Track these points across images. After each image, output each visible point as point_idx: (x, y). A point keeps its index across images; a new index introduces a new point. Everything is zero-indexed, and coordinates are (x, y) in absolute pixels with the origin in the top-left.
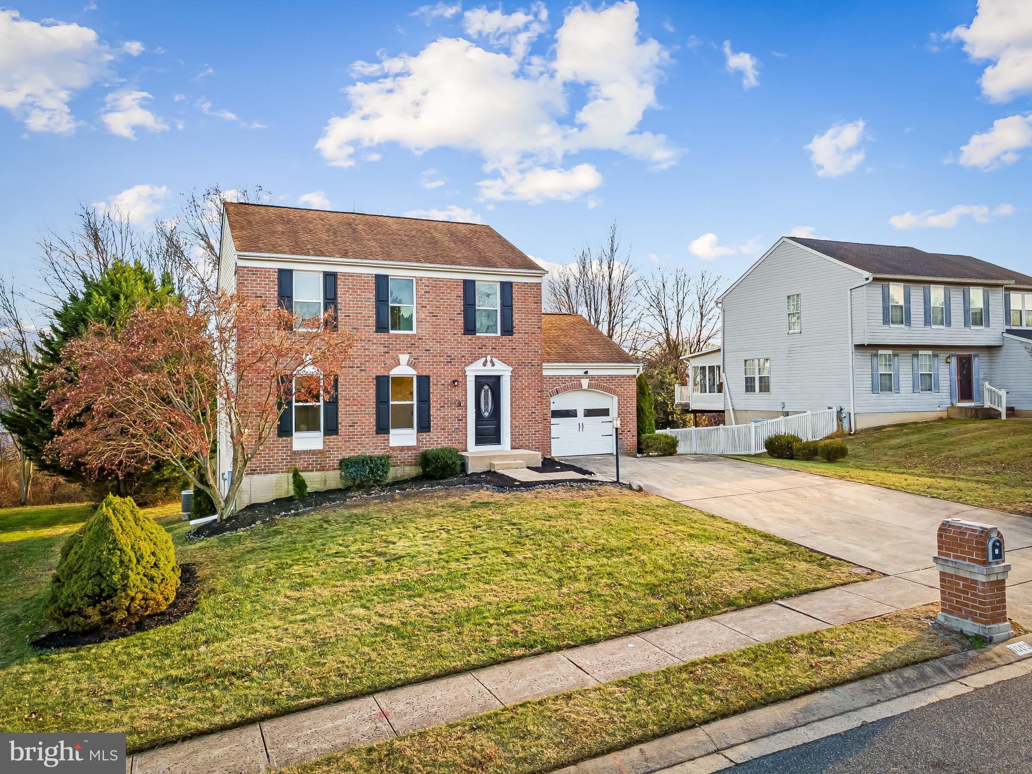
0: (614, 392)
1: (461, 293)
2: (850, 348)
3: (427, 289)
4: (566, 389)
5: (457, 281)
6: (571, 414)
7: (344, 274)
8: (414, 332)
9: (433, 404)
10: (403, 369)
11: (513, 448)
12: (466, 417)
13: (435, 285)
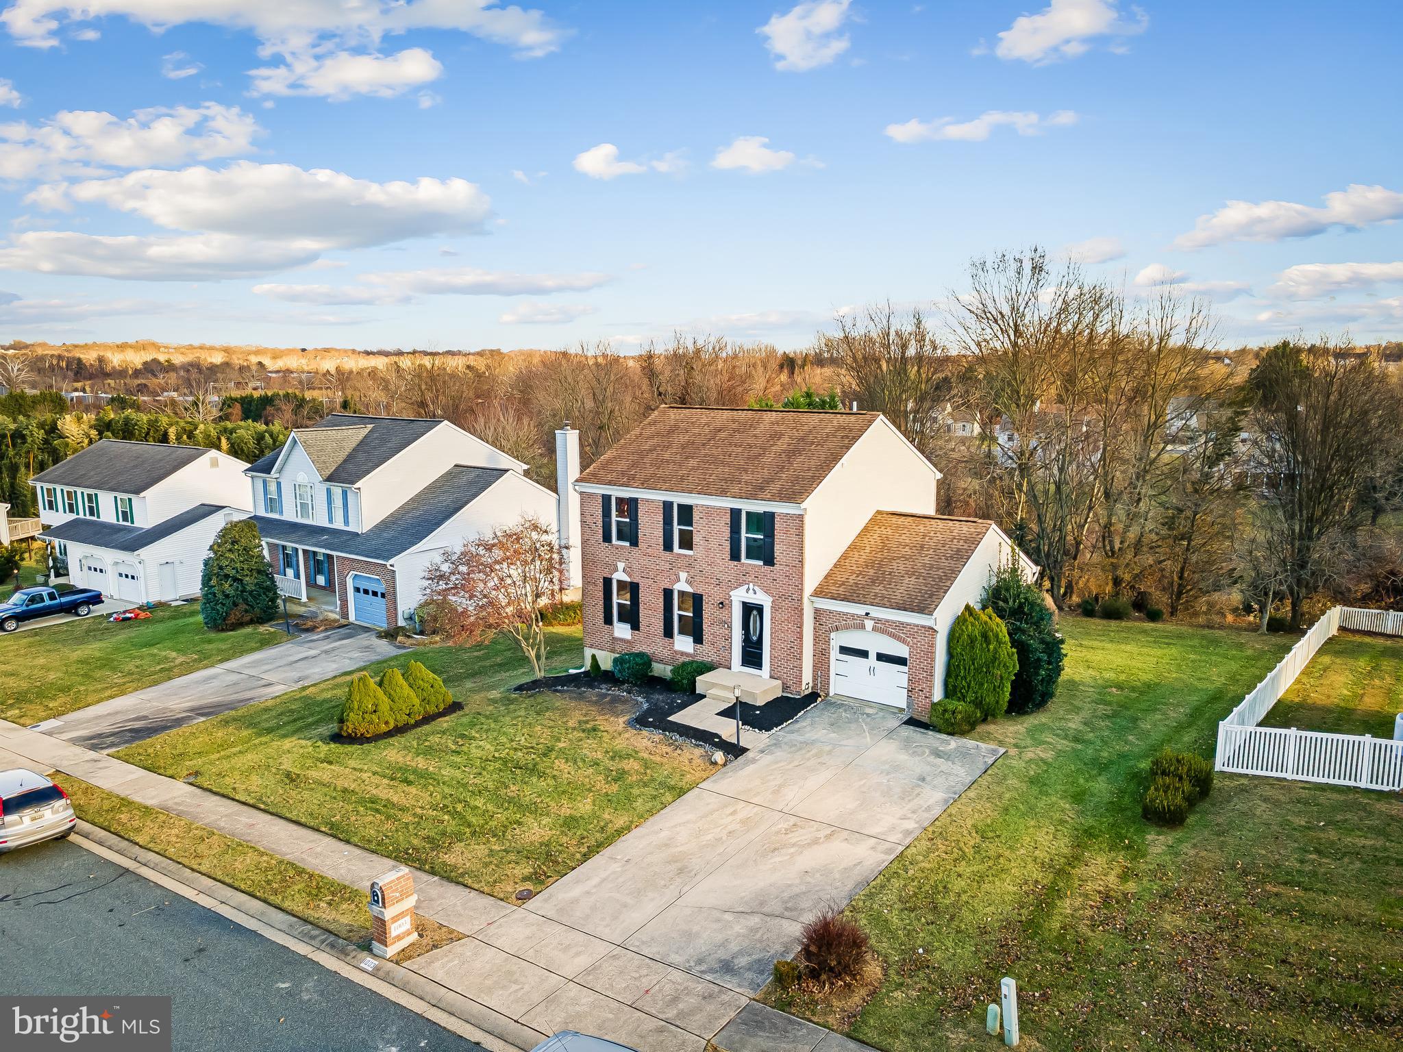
0: (901, 640)
1: (728, 521)
3: (701, 515)
4: (847, 628)
5: (725, 509)
7: (643, 500)
8: (693, 553)
9: (705, 620)
10: (683, 585)
11: (771, 677)
12: (731, 638)
13: (709, 511)
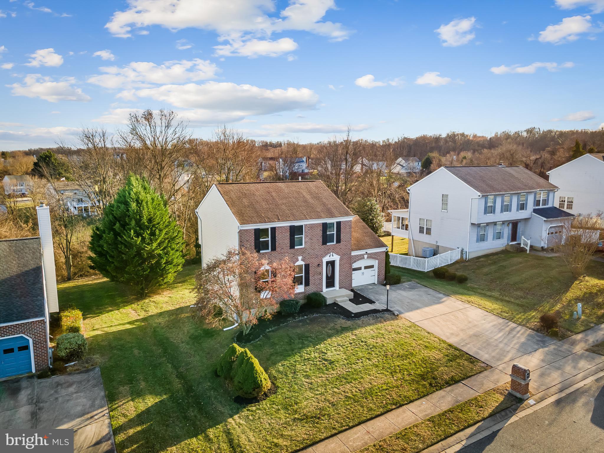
0: (376, 259)
1: (321, 229)
2: (469, 224)
3: (309, 229)
4: (358, 260)
5: (319, 224)
6: (360, 269)
7: (278, 227)
8: (303, 246)
9: (310, 275)
10: (300, 262)
11: (340, 288)
12: (322, 278)
13: (312, 226)
